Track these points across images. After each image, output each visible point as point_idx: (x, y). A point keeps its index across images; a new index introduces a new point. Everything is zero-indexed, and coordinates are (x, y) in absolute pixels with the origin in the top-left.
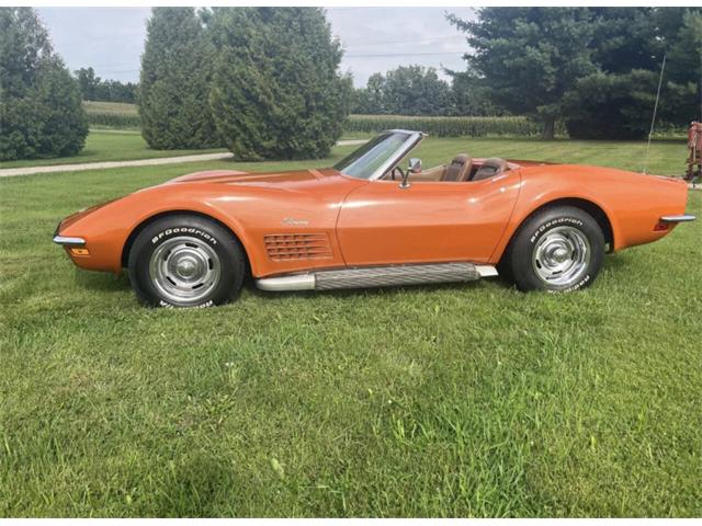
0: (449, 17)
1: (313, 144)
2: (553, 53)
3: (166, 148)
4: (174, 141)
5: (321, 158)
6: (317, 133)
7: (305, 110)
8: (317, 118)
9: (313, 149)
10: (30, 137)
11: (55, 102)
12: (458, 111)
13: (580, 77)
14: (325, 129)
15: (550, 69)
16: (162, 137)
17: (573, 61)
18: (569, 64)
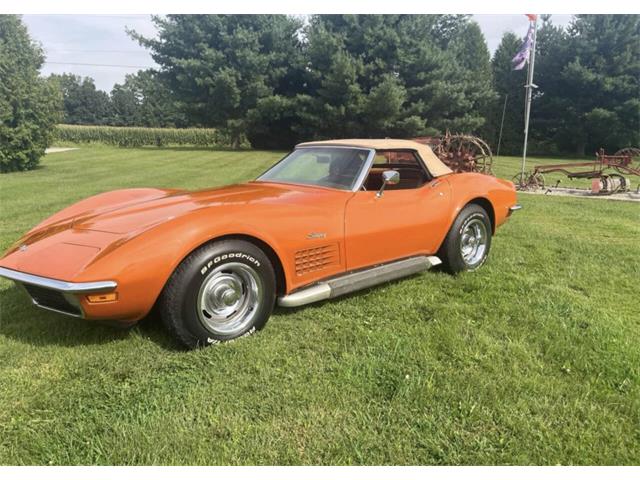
0: (129, 33)
1: (22, 154)
2: (236, 77)
5: (29, 169)
6: (25, 142)
7: (12, 119)
8: (27, 127)
9: (23, 160)
12: (121, 121)
13: (260, 98)
14: (35, 139)
15: (237, 90)
17: (253, 85)
18: (249, 87)
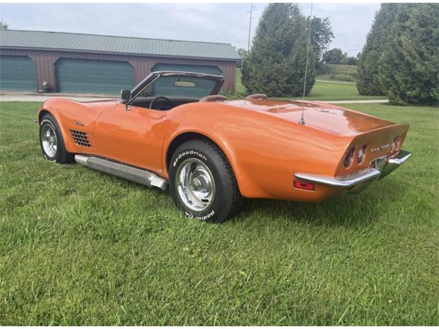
3: (367, 94)
4: (374, 90)
10: (279, 85)
11: (298, 66)
16: (366, 87)
